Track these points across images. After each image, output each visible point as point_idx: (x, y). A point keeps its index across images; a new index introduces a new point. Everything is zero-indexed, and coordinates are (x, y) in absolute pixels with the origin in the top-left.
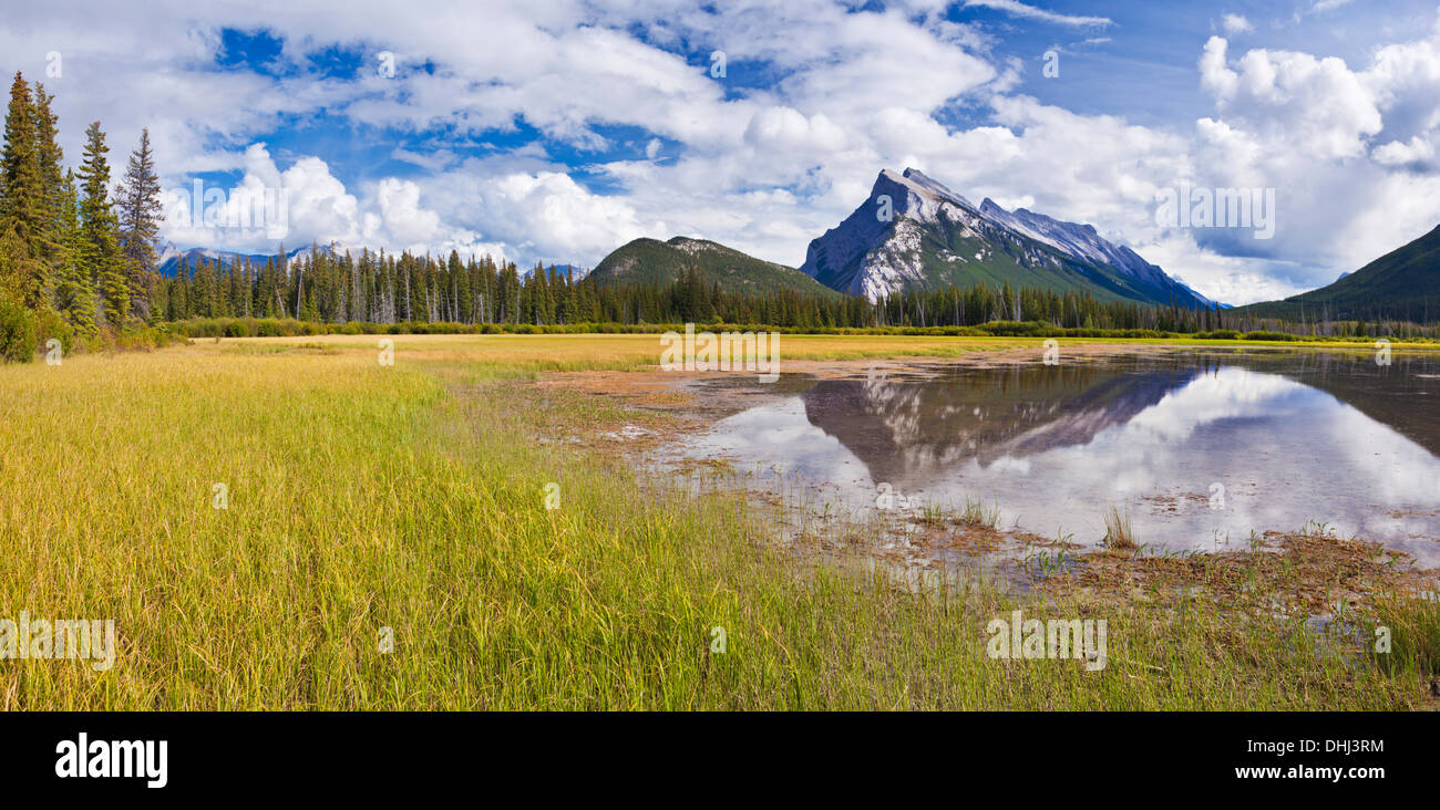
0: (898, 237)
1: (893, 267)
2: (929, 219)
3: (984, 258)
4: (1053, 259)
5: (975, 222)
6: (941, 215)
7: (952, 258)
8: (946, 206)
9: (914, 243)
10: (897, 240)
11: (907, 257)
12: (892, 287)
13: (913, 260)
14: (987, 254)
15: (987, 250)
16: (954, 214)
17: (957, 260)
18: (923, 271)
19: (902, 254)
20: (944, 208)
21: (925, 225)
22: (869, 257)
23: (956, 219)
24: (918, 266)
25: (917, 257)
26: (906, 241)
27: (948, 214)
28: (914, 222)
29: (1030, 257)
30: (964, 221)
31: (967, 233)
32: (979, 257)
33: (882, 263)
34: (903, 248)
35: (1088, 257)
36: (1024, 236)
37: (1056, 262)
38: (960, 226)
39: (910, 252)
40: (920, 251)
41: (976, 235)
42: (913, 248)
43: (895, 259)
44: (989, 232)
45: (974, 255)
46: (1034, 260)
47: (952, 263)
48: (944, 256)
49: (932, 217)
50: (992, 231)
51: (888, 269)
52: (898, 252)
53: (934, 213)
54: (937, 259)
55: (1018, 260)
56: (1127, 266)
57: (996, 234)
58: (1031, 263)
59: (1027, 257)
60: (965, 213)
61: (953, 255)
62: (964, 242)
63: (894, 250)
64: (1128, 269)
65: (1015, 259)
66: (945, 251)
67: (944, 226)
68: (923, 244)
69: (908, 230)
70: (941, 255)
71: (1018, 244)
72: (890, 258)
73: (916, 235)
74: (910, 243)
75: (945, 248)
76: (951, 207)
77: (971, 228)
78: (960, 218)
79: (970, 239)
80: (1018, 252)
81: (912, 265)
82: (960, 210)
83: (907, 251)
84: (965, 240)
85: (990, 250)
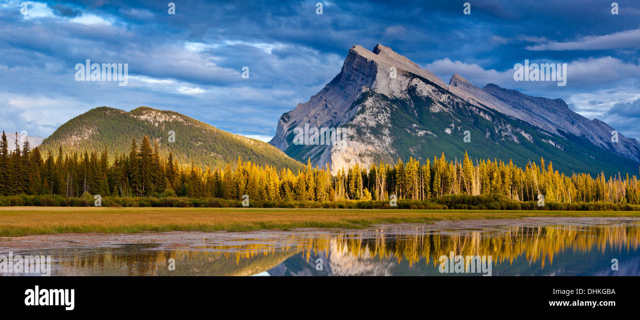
0: (368, 112)
1: (363, 141)
2: (398, 95)
4: (523, 133)
5: (444, 98)
6: (412, 90)
7: (421, 133)
8: (415, 81)
9: (383, 118)
10: (367, 114)
11: (376, 131)
12: (362, 161)
13: (383, 134)
14: (456, 129)
15: (457, 124)
16: (425, 90)
17: (426, 134)
18: (393, 145)
19: (372, 128)
20: (413, 84)
21: (395, 101)
23: (425, 94)
24: (388, 140)
25: (386, 131)
26: (376, 115)
27: (418, 90)
28: (384, 97)
29: (500, 131)
30: (434, 96)
31: (436, 109)
32: (448, 131)
34: (372, 123)
35: (559, 131)
36: (494, 111)
37: (526, 136)
38: (429, 101)
39: (379, 126)
40: (389, 125)
41: (446, 110)
42: (382, 122)
43: (365, 134)
44: (458, 107)
45: (443, 130)
46: (504, 134)
47: (422, 137)
48: (413, 130)
49: (401, 91)
50: (461, 107)
51: (357, 144)
52: (368, 127)
53: (404, 88)
54: (407, 132)
55: (488, 134)
56: (601, 139)
57: (465, 109)
58: (501, 137)
59: (497, 132)
60: (434, 88)
61: (422, 130)
62: (433, 117)
63: (363, 124)
64: (601, 142)
65: (486, 133)
66: (415, 125)
67: (414, 101)
68: (392, 119)
69: (378, 105)
70: (410, 129)
71: (487, 118)
72: (360, 132)
73: (385, 109)
74: (379, 118)
75: (415, 123)
76: (421, 82)
77: (440, 102)
78: (430, 94)
79: (440, 113)
80: (488, 127)
81: (381, 139)
82: (429, 85)
83: (377, 125)
84: (435, 114)
85: (459, 125)
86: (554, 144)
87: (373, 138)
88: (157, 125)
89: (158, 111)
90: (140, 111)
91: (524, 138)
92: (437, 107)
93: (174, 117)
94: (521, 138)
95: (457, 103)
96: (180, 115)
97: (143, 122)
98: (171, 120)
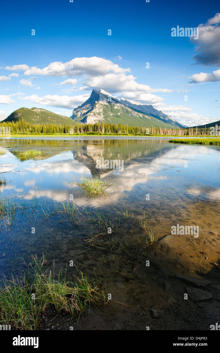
0: (97, 108)
3: (121, 114)
5: (118, 104)
6: (109, 102)
7: (111, 114)
9: (101, 110)
10: (97, 109)
11: (99, 114)
15: (122, 112)
17: (113, 115)
18: (103, 118)
24: (102, 116)
25: (102, 114)
26: (99, 109)
28: (101, 104)
29: (133, 114)
32: (119, 114)
33: (92, 116)
34: (98, 112)
35: (150, 114)
36: (132, 108)
37: (141, 115)
38: (114, 105)
39: (100, 112)
41: (119, 108)
42: (101, 111)
43: (96, 115)
45: (118, 113)
47: (111, 116)
51: (94, 117)
54: (107, 114)
55: (130, 115)
57: (124, 108)
58: (134, 115)
60: (115, 102)
61: (112, 113)
62: (115, 110)
63: (95, 112)
66: (110, 112)
67: (110, 105)
68: (104, 111)
69: (100, 106)
70: (109, 113)
71: (130, 110)
72: (94, 114)
73: (102, 108)
79: (117, 109)
80: (130, 113)
81: (100, 116)
83: (99, 112)
86: (148, 118)
87: (98, 116)
88: (38, 112)
89: (38, 108)
90: (33, 108)
93: (43, 110)
94: (139, 116)
96: (44, 110)
97: (34, 112)
98: (42, 111)
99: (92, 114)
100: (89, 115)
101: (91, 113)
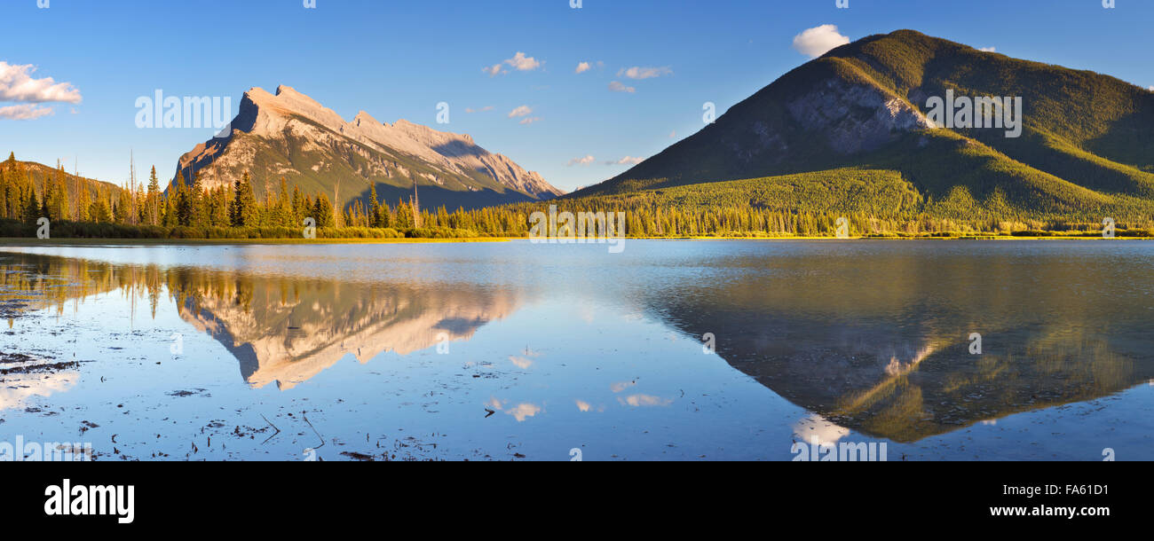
1: (221, 180)
2: (274, 135)
3: (322, 169)
4: (400, 168)
5: (323, 137)
6: (287, 131)
7: (284, 171)
8: (294, 122)
9: (247, 158)
10: (229, 155)
11: (236, 170)
13: (241, 173)
14: (324, 165)
15: (327, 161)
16: (300, 129)
17: (289, 171)
19: (231, 168)
20: (290, 125)
21: (270, 141)
22: (201, 172)
23: (301, 134)
25: (246, 169)
26: (239, 156)
27: (294, 130)
28: (259, 138)
29: (372, 167)
30: (311, 136)
31: (308, 148)
33: (212, 177)
34: (233, 164)
36: (386, 147)
37: (403, 170)
38: (304, 140)
39: (240, 166)
40: (251, 164)
41: (320, 148)
42: (245, 162)
43: (224, 173)
44: (336, 145)
47: (284, 175)
48: (275, 169)
49: (278, 132)
52: (228, 167)
53: (281, 129)
54: (268, 171)
55: (360, 170)
56: (502, 171)
58: (373, 172)
59: (369, 167)
60: (313, 128)
61: (285, 168)
62: (303, 155)
63: (224, 165)
64: (501, 175)
65: (357, 170)
67: (288, 140)
68: (256, 160)
69: (244, 146)
70: (272, 168)
72: (219, 172)
73: (251, 150)
74: (242, 158)
75: (278, 161)
76: (299, 123)
77: (316, 141)
78: (307, 134)
80: (361, 163)
82: (309, 125)
84: (305, 153)
85: (329, 161)
86: (434, 179)
87: (231, 177)
91: (399, 173)
92: (309, 146)
94: (395, 172)
95: (336, 142)
99: (211, 172)
100: (202, 175)
101: (207, 169)
